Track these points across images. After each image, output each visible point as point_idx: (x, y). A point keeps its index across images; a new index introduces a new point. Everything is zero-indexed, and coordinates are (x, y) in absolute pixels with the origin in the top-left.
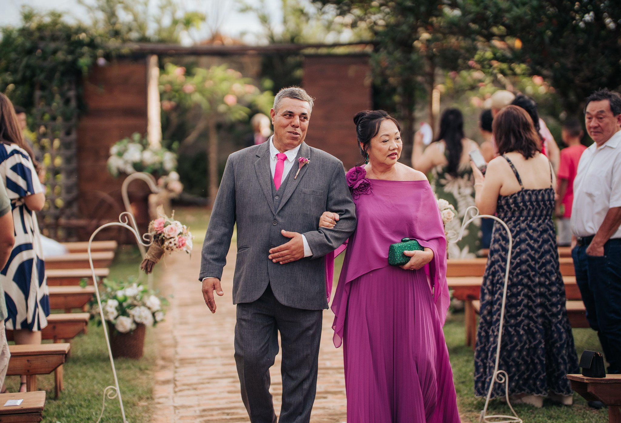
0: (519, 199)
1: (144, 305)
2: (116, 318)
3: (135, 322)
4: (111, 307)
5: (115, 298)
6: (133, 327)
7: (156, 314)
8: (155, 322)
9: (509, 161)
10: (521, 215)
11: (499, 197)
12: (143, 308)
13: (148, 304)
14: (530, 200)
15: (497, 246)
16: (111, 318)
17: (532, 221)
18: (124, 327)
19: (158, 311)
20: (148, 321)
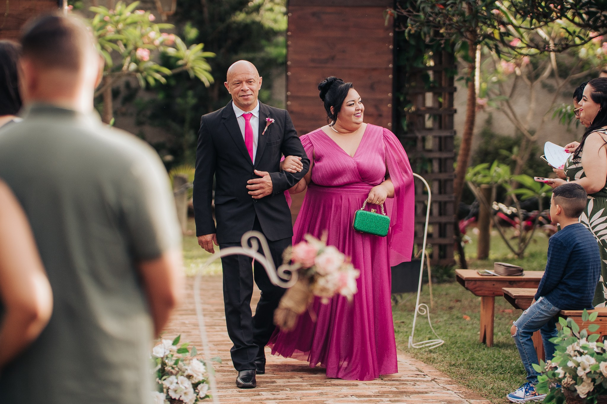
1: (182, 371)
12: (180, 377)
13: (188, 370)
19: (201, 381)
20: (188, 396)
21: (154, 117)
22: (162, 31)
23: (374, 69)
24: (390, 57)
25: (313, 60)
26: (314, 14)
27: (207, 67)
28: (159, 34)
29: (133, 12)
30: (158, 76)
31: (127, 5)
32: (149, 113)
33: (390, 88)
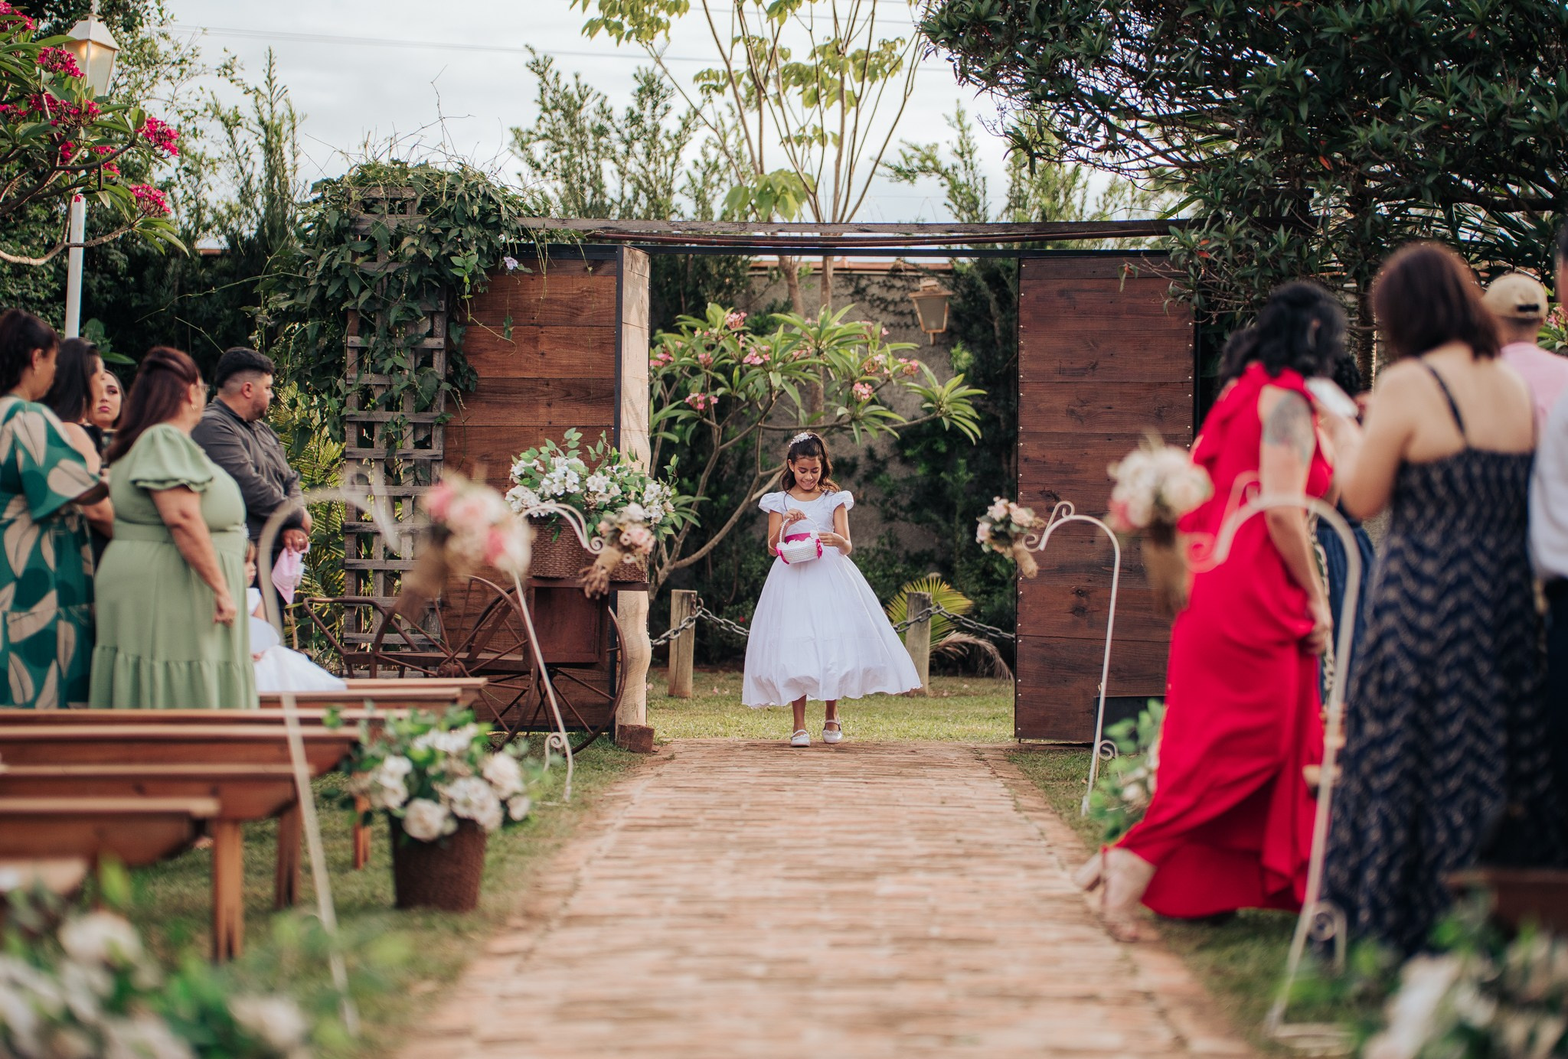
0: (1458, 473)
1: (479, 774)
2: (405, 804)
3: (453, 816)
4: (392, 775)
5: (405, 753)
6: (450, 827)
7: (512, 803)
8: (508, 821)
9: (1435, 374)
10: (1460, 513)
11: (1403, 467)
12: (475, 783)
13: (489, 773)
14: (1484, 476)
15: (1392, 594)
16: (394, 802)
17: (1486, 531)
18: (427, 829)
19: (516, 794)
20: (489, 817)
21: (914, 507)
22: (897, 354)
23: (1161, 384)
24: (1191, 362)
25: (1061, 371)
26: (1062, 293)
27: (972, 412)
28: (891, 359)
29: (843, 321)
30: (887, 428)
31: (834, 311)
32: (905, 502)
33: (1189, 417)
